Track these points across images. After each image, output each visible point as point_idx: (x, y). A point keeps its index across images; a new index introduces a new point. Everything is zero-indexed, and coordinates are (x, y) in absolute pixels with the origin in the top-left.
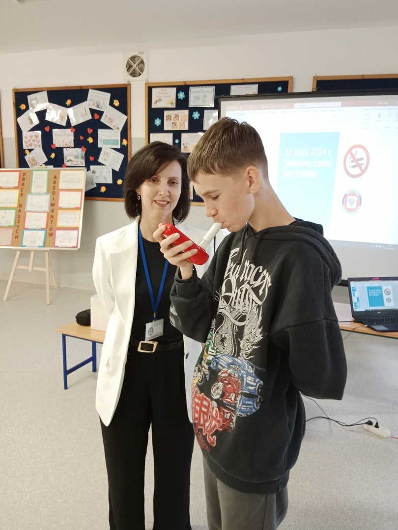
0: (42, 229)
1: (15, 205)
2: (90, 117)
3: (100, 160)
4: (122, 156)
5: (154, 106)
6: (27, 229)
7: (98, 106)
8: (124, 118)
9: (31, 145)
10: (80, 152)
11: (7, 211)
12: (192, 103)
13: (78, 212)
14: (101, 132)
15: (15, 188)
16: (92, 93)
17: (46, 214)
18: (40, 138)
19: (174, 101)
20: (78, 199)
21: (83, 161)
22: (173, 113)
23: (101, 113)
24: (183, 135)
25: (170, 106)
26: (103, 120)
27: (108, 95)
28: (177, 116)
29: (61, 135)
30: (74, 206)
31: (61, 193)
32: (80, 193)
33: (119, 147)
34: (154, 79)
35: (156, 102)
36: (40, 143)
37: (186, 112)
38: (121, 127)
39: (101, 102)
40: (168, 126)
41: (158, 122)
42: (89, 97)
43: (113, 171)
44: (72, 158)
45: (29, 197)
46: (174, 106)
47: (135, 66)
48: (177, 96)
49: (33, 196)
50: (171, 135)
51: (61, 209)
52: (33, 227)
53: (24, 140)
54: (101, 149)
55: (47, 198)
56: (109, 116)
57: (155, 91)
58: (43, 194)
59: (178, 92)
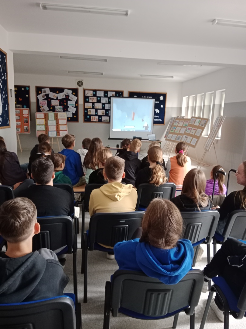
0: (55, 131)
1: (44, 124)
2: (65, 97)
3: (68, 110)
4: (75, 109)
5: (86, 95)
6: (50, 131)
7: (68, 94)
8: (76, 98)
9: (43, 104)
10: (61, 107)
11: (42, 126)
12: (98, 95)
13: (66, 126)
14: (69, 102)
15: (43, 118)
16: (65, 90)
17: (55, 126)
18: (46, 102)
19: (92, 94)
20: (65, 122)
21: (62, 110)
22: (92, 98)
23: (69, 96)
24: (95, 104)
25: (91, 96)
26: (69, 98)
27: (71, 91)
28: (93, 98)
29: (54, 102)
30: (64, 124)
31: (59, 120)
32: (65, 120)
33: (74, 106)
34: (85, 88)
35: (87, 94)
36: (47, 104)
37: (96, 98)
38: (75, 100)
39: (69, 93)
40: (90, 101)
41: (87, 100)
42: (65, 91)
43: (73, 113)
44: (58, 109)
45: (49, 121)
46: (92, 96)
47: (80, 83)
48: (93, 93)
49: (50, 121)
50: (92, 104)
51: (60, 125)
52: (52, 130)
53: (40, 103)
54: (69, 107)
55: (55, 122)
56: (71, 97)
57: (86, 92)
58: (53, 120)
59: (93, 92)
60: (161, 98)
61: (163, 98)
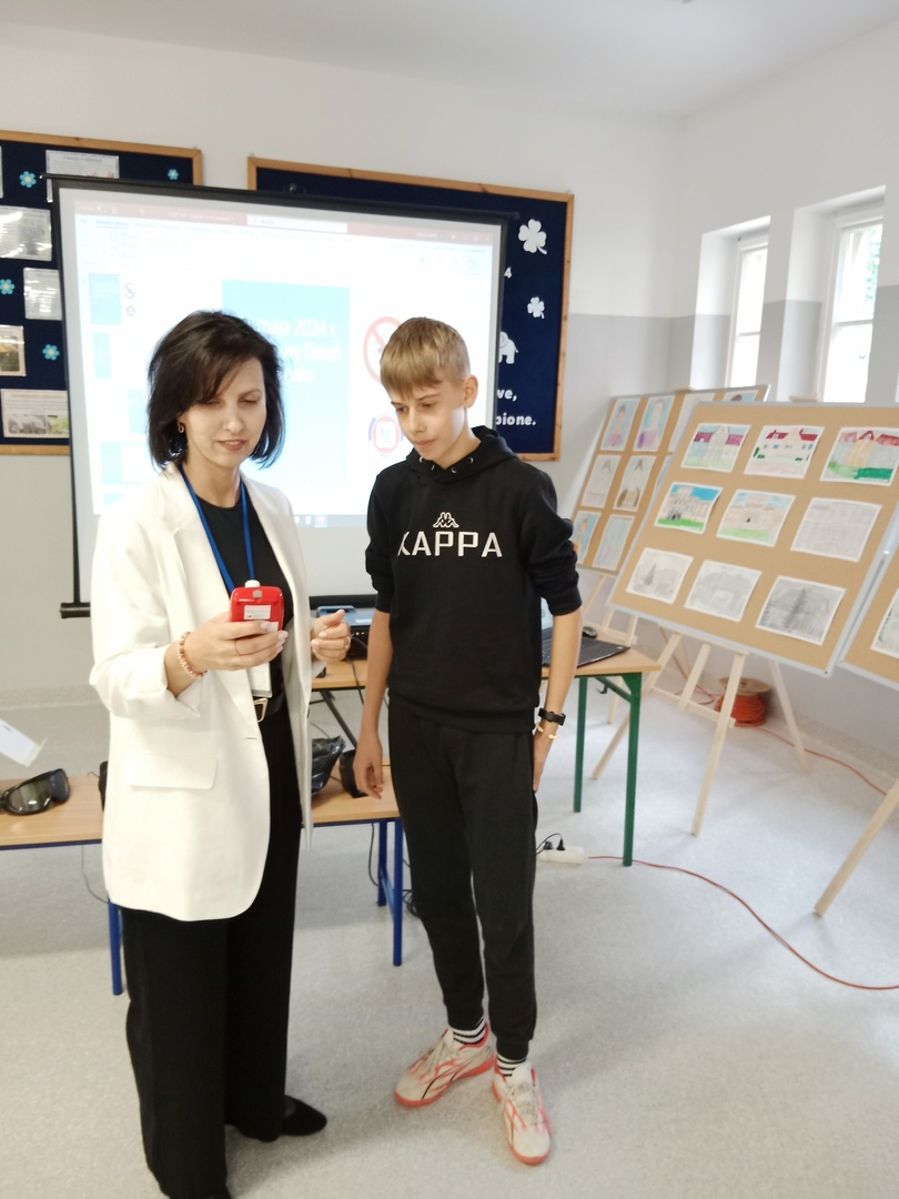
60: (533, 237)
61: (543, 236)
